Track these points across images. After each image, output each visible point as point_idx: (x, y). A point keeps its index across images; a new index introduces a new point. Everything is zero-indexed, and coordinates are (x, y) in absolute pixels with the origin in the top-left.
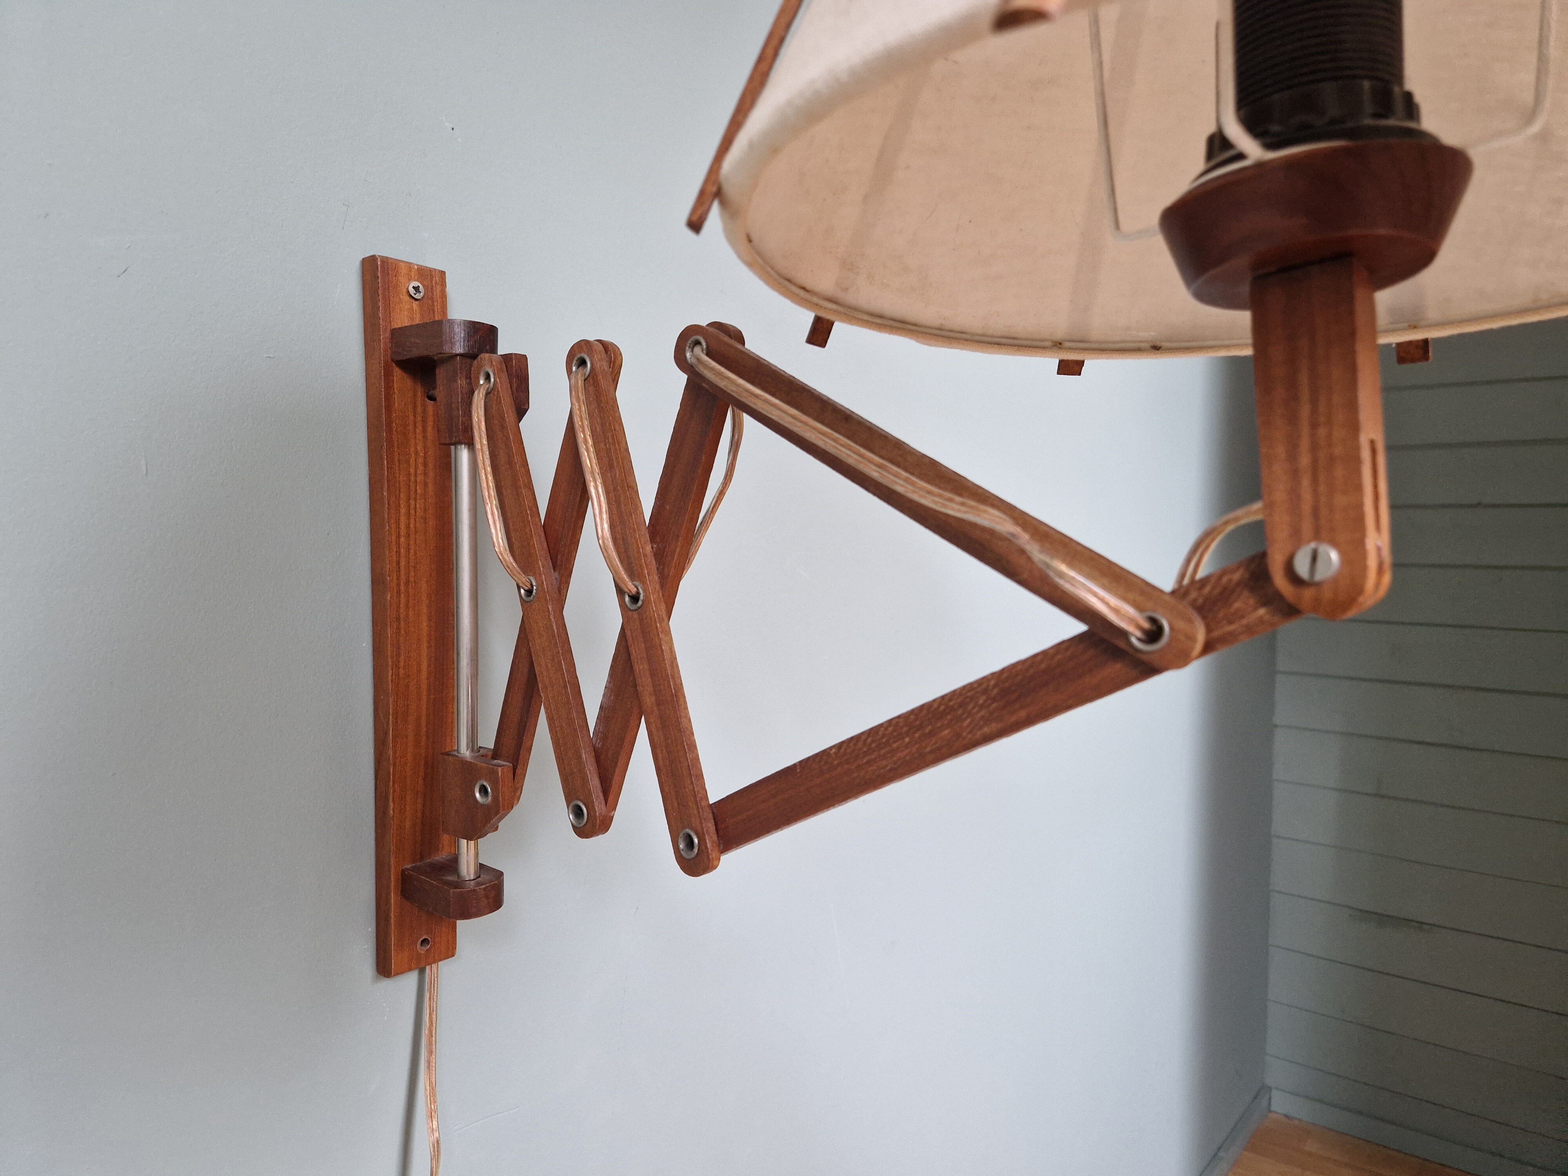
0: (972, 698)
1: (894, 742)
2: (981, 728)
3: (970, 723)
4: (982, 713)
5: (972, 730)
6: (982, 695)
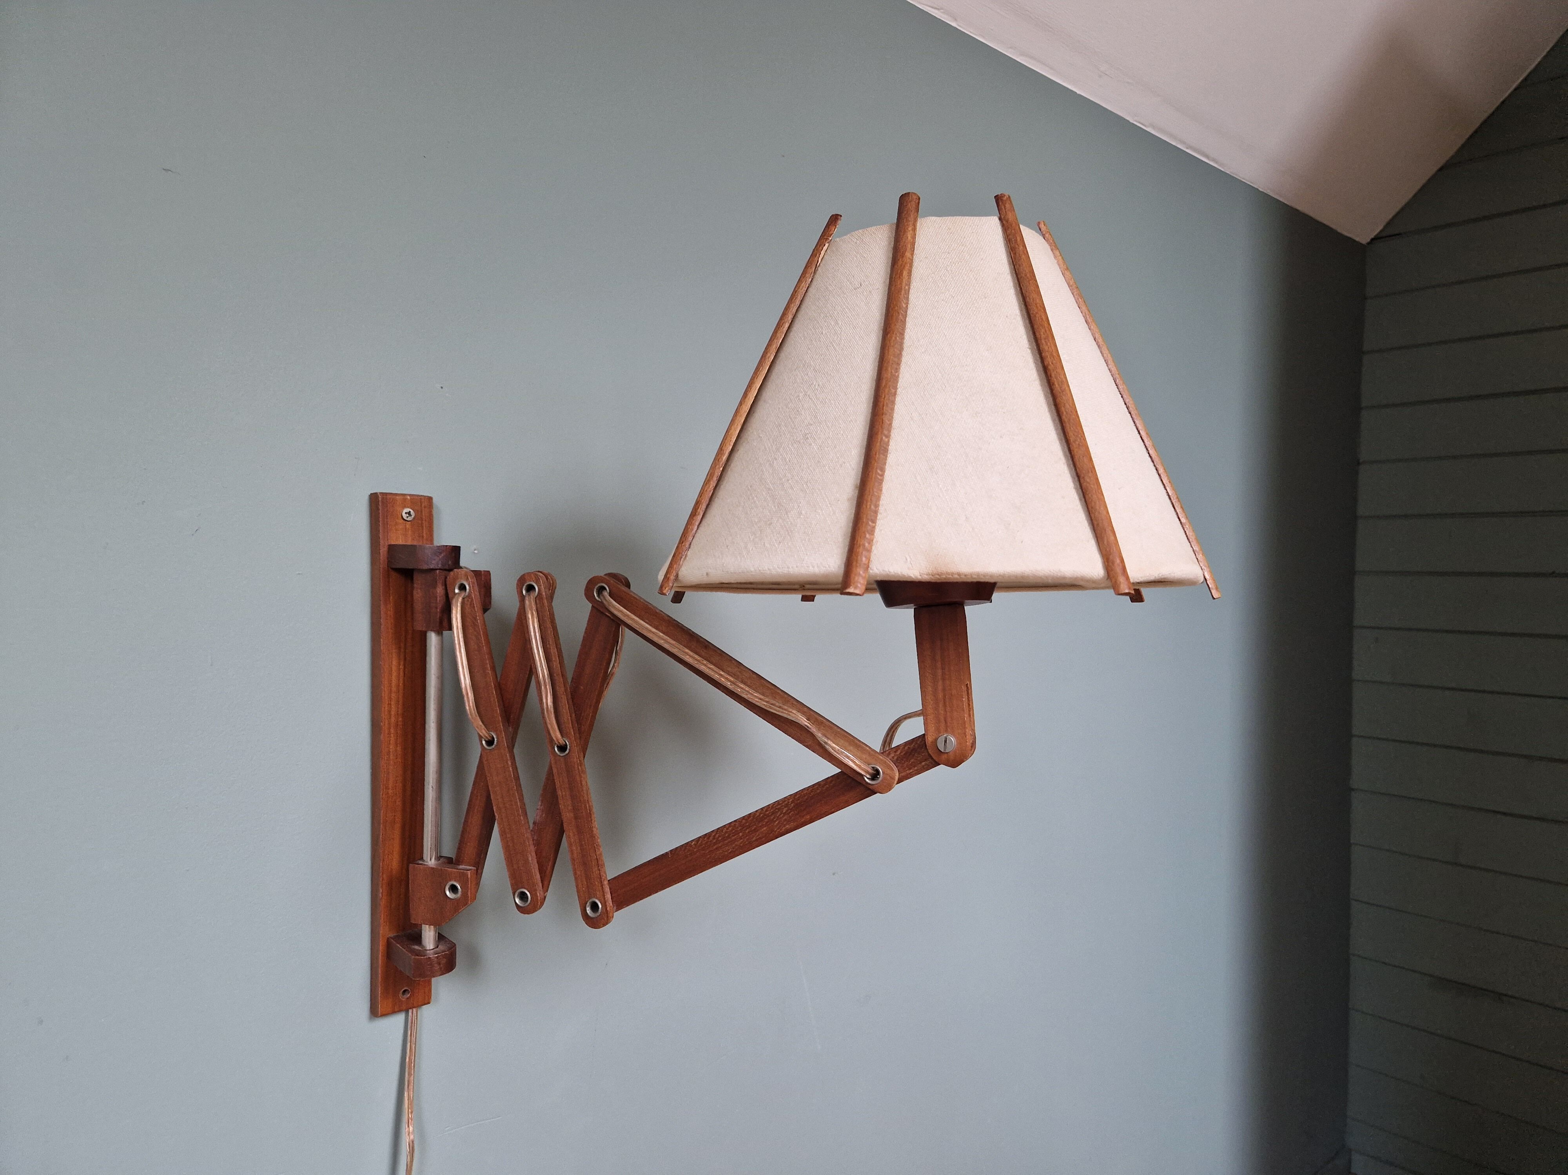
0: (779, 809)
1: (732, 836)
2: (784, 826)
3: (779, 823)
4: (785, 817)
5: (780, 826)
6: (785, 807)
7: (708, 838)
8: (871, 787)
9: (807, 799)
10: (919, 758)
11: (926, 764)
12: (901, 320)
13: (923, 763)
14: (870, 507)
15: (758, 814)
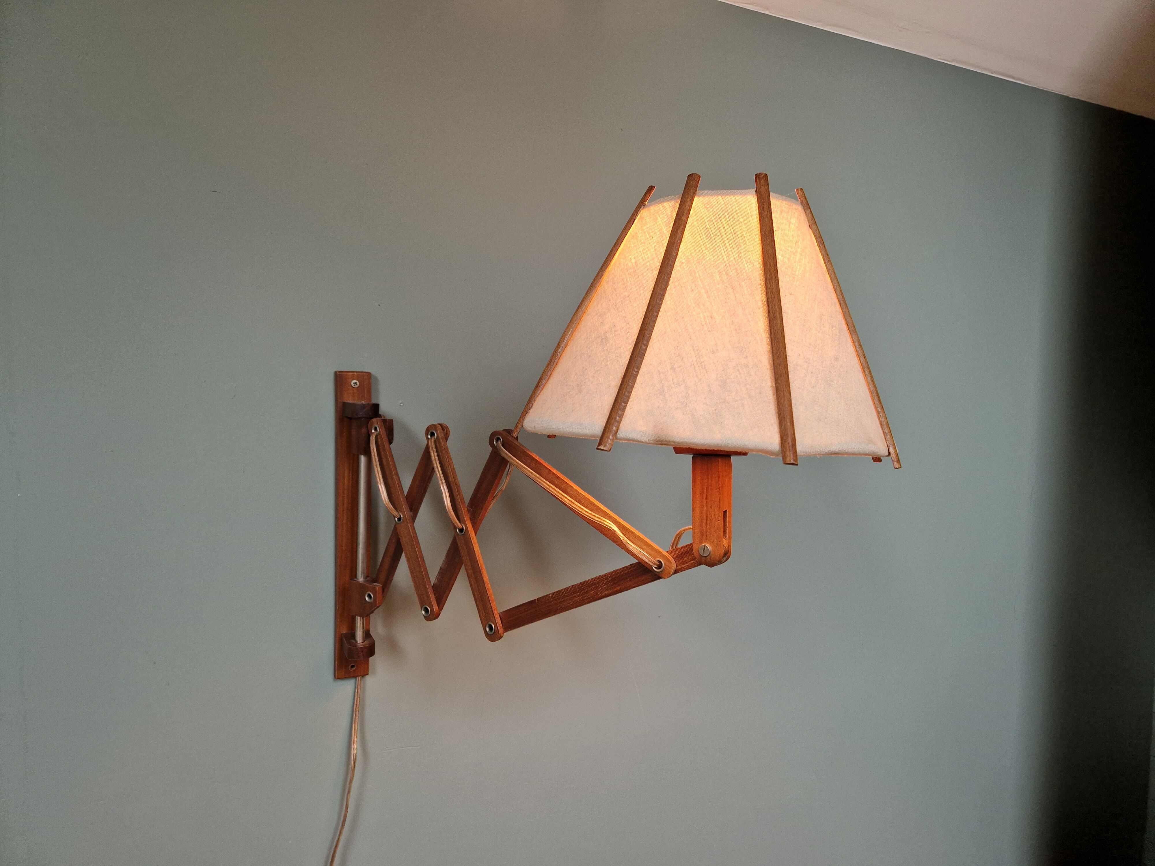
0: (602, 580)
1: (574, 594)
3: (601, 590)
4: (605, 586)
5: (601, 592)
6: (605, 580)
7: (559, 594)
8: (657, 574)
9: (619, 576)
10: (690, 558)
11: (694, 562)
12: (671, 265)
13: (692, 562)
14: (625, 393)
15: (589, 582)
